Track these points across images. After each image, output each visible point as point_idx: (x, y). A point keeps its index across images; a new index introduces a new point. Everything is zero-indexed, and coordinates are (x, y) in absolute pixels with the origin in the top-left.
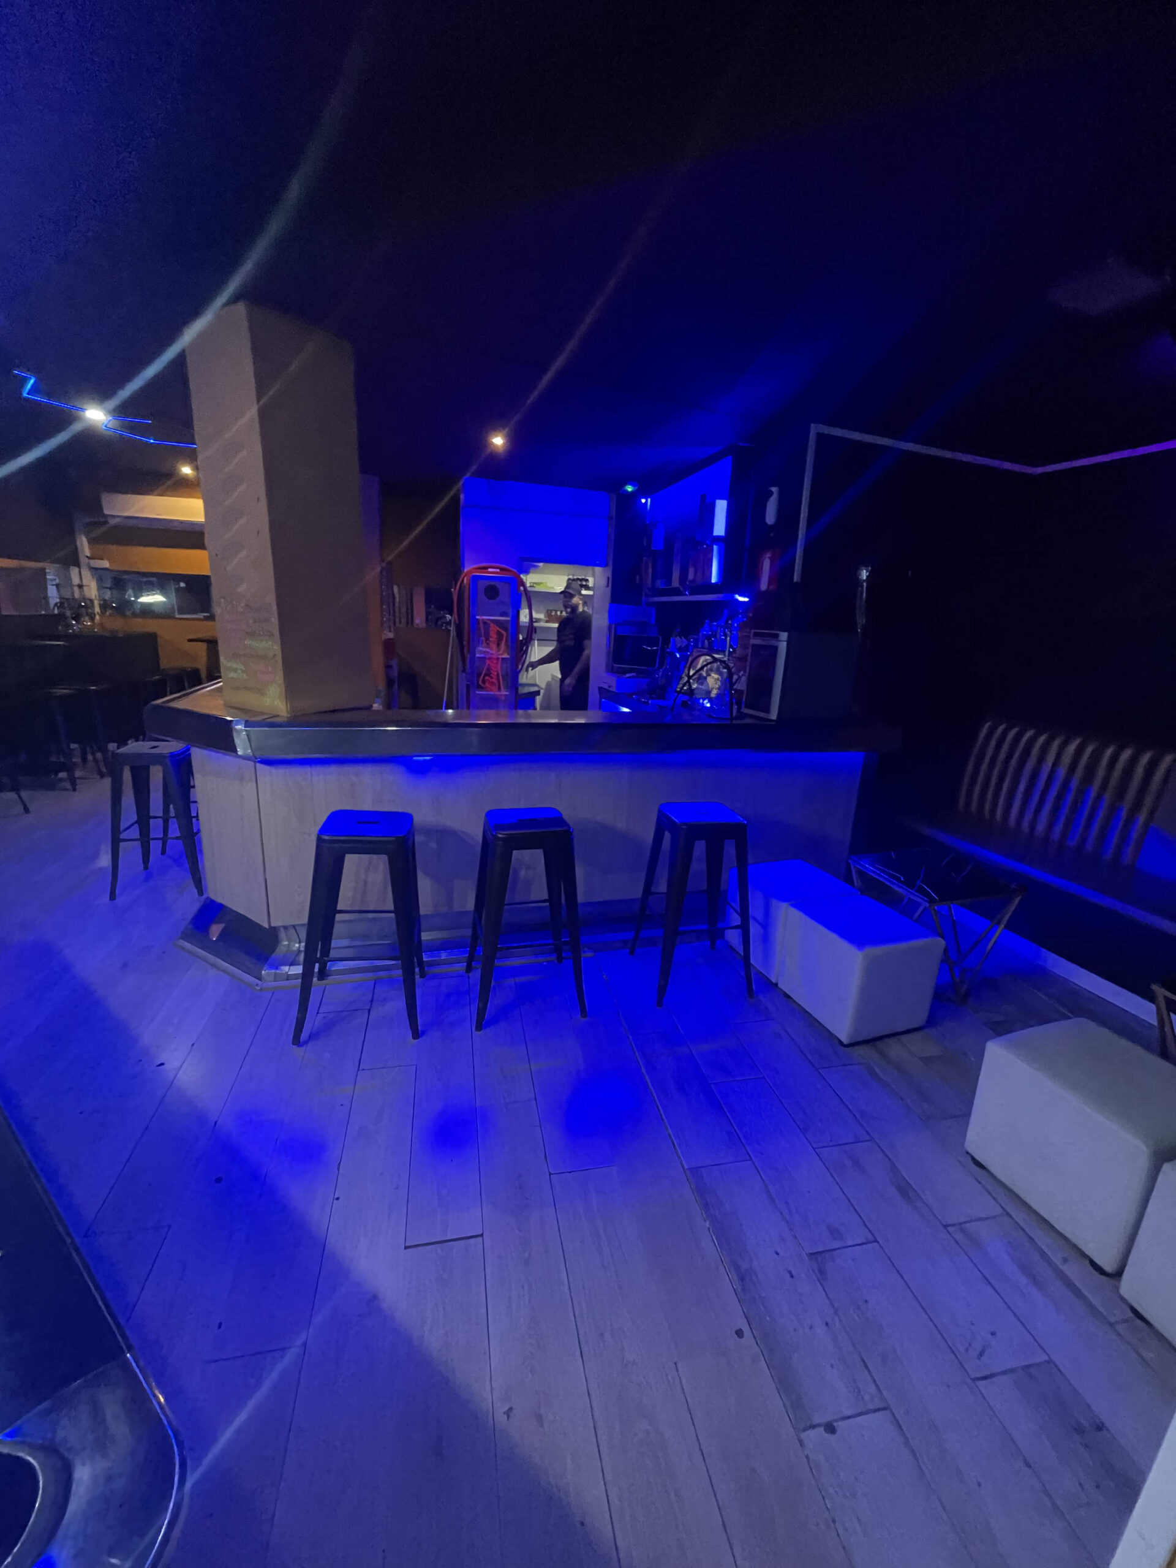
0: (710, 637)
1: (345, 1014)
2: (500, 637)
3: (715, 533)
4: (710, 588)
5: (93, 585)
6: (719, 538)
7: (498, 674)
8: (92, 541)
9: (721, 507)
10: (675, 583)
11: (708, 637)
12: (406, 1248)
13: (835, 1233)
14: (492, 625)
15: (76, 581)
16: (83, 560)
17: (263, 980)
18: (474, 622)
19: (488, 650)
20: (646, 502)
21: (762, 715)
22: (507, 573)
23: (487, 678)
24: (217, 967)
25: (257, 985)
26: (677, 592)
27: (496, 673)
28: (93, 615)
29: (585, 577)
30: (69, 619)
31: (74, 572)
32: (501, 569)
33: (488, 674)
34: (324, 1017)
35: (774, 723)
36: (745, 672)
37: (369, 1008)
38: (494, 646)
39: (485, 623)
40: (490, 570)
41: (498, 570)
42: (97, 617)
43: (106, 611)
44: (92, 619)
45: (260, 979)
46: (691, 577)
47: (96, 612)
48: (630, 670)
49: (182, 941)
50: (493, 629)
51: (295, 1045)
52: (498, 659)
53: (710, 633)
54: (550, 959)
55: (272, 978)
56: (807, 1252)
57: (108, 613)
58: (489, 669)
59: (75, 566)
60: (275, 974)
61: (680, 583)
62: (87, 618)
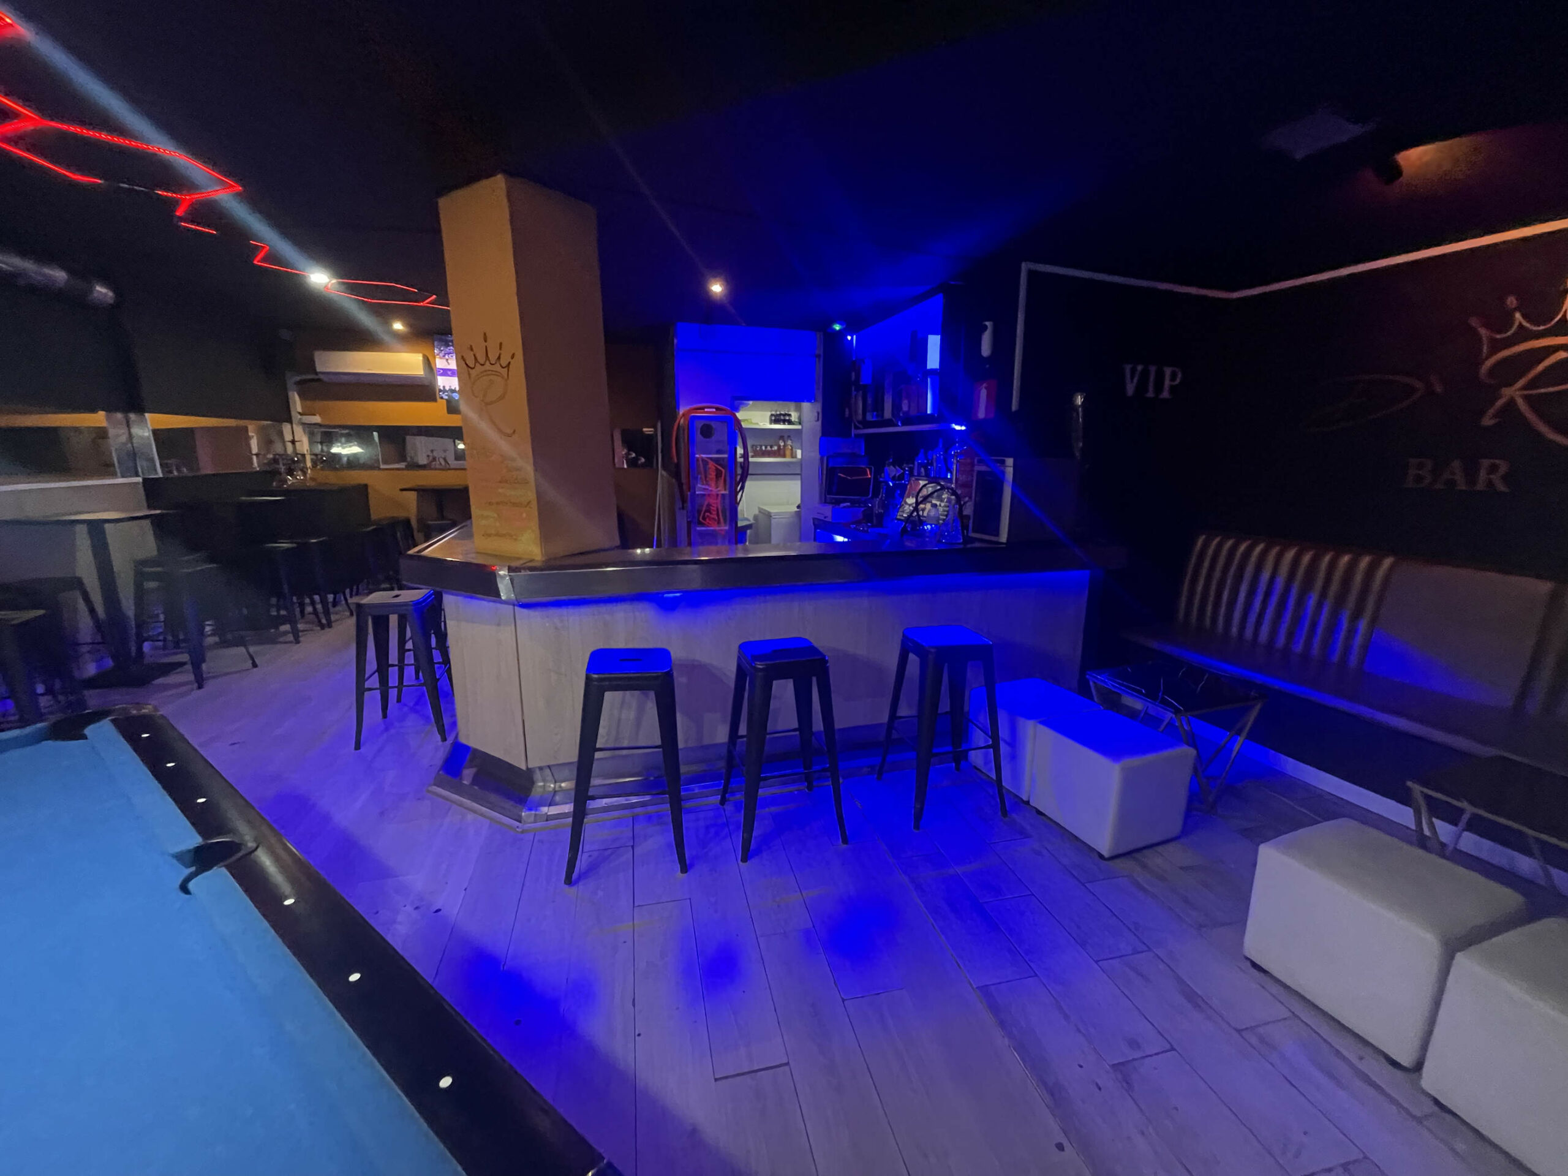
0: (928, 464)
1: (609, 852)
2: (718, 475)
3: (929, 366)
4: (924, 418)
5: (305, 440)
6: (933, 371)
7: (717, 509)
8: (302, 396)
9: (934, 342)
10: (888, 414)
11: (925, 466)
12: (716, 1080)
13: (1134, 1044)
14: (709, 461)
15: (288, 437)
16: (296, 417)
17: (523, 822)
18: (692, 461)
19: (707, 487)
20: (852, 339)
21: (993, 538)
22: (721, 412)
23: (707, 514)
24: (475, 812)
25: (518, 827)
26: (889, 423)
27: (715, 509)
28: (305, 470)
29: (788, 411)
30: (284, 475)
31: (286, 428)
32: (717, 409)
33: (708, 511)
34: (590, 856)
35: (1004, 546)
36: (970, 498)
37: (632, 844)
38: (713, 484)
39: (703, 460)
40: (706, 410)
41: (714, 410)
42: (309, 471)
43: (317, 465)
44: (304, 473)
45: (520, 822)
46: (905, 408)
47: (308, 466)
48: (845, 501)
49: (435, 787)
50: (711, 465)
51: (567, 884)
52: (718, 495)
53: (926, 461)
54: (801, 788)
55: (532, 819)
56: (1111, 1063)
57: (318, 467)
58: (709, 505)
59: (287, 422)
60: (536, 815)
61: (893, 414)
62: (300, 473)
